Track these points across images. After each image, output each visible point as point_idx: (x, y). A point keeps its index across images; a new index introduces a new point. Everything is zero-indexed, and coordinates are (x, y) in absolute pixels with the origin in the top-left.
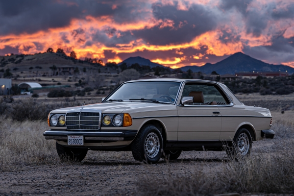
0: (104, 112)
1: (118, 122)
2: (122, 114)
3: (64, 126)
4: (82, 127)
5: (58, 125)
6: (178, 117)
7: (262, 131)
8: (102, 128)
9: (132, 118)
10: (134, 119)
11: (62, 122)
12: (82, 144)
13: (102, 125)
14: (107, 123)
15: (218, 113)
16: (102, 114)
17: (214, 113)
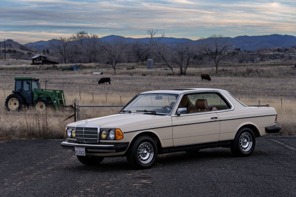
0: (101, 127)
1: (112, 136)
2: (115, 129)
3: (75, 138)
4: (86, 140)
5: (72, 137)
6: (173, 126)
7: (266, 128)
8: (101, 141)
9: (123, 132)
10: (124, 133)
11: (74, 135)
12: (85, 155)
13: (101, 138)
14: (104, 136)
15: (216, 118)
16: (100, 129)
17: (212, 118)
